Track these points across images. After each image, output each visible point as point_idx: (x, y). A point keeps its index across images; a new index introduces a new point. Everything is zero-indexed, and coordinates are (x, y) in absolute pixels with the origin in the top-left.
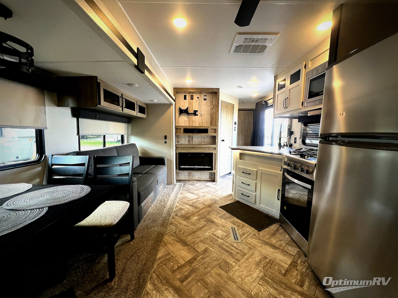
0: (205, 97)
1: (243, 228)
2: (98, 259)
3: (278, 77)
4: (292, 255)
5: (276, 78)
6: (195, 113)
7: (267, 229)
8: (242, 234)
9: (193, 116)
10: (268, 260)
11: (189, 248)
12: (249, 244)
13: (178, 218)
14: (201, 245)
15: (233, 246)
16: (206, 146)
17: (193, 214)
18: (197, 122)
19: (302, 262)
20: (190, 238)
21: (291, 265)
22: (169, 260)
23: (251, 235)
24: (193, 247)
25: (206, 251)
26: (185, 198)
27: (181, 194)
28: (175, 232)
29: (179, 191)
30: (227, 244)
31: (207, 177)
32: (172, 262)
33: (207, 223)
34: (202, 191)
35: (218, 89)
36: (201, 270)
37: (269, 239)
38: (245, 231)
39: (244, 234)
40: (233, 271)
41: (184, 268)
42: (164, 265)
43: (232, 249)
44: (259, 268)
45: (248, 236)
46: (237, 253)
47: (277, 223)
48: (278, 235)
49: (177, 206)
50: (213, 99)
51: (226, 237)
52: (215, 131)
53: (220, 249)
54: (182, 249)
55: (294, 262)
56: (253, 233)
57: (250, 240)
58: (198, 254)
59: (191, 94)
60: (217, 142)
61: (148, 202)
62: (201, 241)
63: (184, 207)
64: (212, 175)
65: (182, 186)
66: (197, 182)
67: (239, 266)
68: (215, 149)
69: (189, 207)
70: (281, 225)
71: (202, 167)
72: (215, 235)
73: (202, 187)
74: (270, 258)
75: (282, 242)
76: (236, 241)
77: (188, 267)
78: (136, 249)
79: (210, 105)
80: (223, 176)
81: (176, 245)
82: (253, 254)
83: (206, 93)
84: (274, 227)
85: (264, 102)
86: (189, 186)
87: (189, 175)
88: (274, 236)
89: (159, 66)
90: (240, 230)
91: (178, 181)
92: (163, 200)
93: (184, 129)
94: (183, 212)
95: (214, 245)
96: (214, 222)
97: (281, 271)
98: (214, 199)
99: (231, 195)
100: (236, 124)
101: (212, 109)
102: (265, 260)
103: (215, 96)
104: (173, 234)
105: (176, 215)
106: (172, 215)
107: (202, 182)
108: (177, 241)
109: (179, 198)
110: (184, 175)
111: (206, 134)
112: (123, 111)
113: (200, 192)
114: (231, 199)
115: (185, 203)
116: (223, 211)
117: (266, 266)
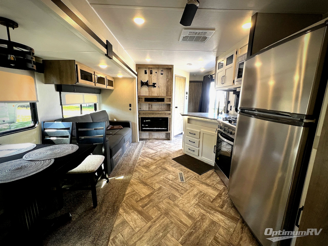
0: (162, 72)
1: (188, 173)
2: (84, 195)
3: (219, 58)
4: (219, 190)
5: (217, 58)
6: (154, 85)
7: (205, 174)
8: (186, 177)
9: (153, 88)
10: (202, 194)
11: (148, 187)
12: (191, 184)
13: (141, 167)
14: (157, 185)
15: (179, 185)
16: (163, 112)
17: (152, 164)
18: (156, 92)
19: (225, 194)
20: (149, 180)
21: (217, 196)
22: (134, 195)
23: (193, 178)
24: (151, 186)
25: (160, 188)
26: (146, 152)
27: (143, 149)
28: (139, 177)
29: (142, 147)
30: (175, 184)
31: (164, 136)
32: (136, 196)
33: (162, 170)
34: (159, 147)
35: (172, 66)
36: (156, 200)
37: (205, 180)
38: (189, 175)
39: (188, 177)
40: (178, 200)
41: (144, 199)
42: (131, 198)
43: (178, 187)
44: (196, 198)
45: (191, 178)
46: (182, 189)
47: (213, 169)
48: (212, 178)
49: (140, 159)
50: (168, 73)
51: (175, 179)
52: (170, 100)
53: (170, 187)
54: (143, 187)
55: (220, 194)
56: (194, 177)
57: (192, 181)
58: (155, 191)
59: (151, 70)
60: (172, 109)
61: (117, 156)
62: (157, 182)
63: (145, 160)
64: (168, 135)
65: (144, 144)
66: (156, 140)
67: (182, 197)
68: (170, 114)
69: (149, 159)
70: (215, 171)
71: (160, 129)
72: (167, 178)
73: (160, 144)
74: (204, 192)
75: (214, 182)
76: (182, 182)
77: (147, 199)
78: (111, 188)
79: (166, 79)
80: (177, 136)
81: (139, 185)
82: (193, 190)
83: (163, 68)
84: (210, 172)
85: (209, 76)
86: (150, 144)
87: (149, 135)
88: (209, 178)
89: (124, 49)
90: (186, 175)
91: (141, 139)
92: (129, 154)
93: (145, 98)
94: (145, 163)
95: (166, 185)
96: (167, 170)
97: (210, 200)
98: (168, 153)
99: (181, 150)
100: (187, 94)
101: (168, 82)
102: (200, 194)
103: (170, 71)
104: (137, 178)
105: (139, 165)
106: (136, 165)
107: (159, 141)
108: (140, 183)
109: (141, 153)
110: (146, 135)
111: (163, 103)
112: (95, 85)
113: (158, 148)
114: (181, 153)
115: (146, 156)
116: (174, 162)
117: (201, 197)
